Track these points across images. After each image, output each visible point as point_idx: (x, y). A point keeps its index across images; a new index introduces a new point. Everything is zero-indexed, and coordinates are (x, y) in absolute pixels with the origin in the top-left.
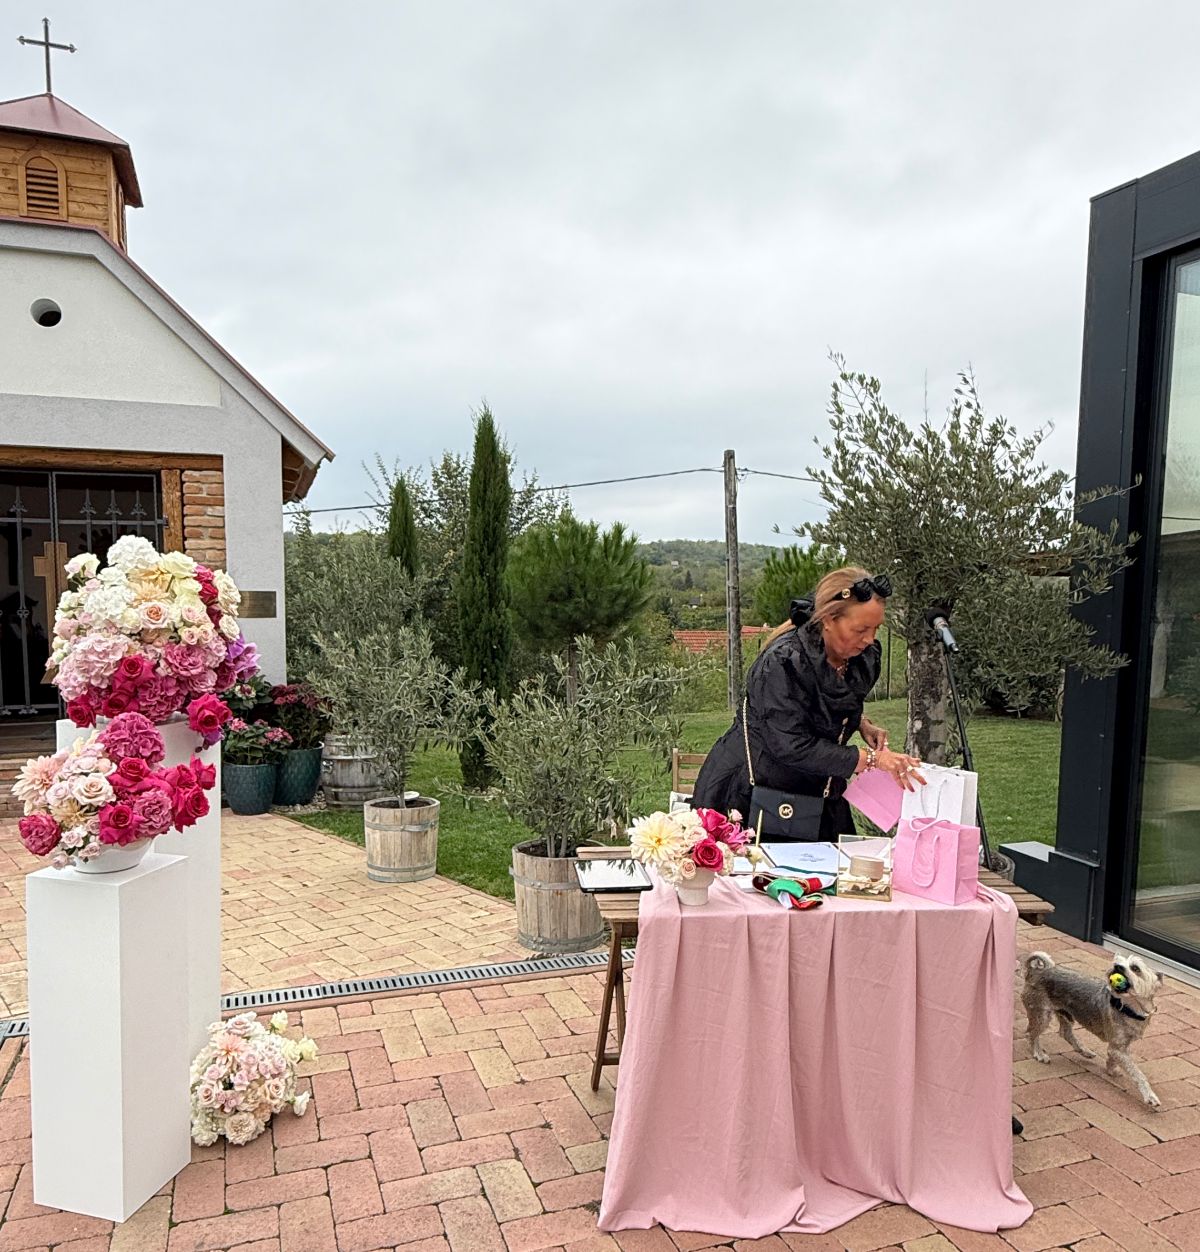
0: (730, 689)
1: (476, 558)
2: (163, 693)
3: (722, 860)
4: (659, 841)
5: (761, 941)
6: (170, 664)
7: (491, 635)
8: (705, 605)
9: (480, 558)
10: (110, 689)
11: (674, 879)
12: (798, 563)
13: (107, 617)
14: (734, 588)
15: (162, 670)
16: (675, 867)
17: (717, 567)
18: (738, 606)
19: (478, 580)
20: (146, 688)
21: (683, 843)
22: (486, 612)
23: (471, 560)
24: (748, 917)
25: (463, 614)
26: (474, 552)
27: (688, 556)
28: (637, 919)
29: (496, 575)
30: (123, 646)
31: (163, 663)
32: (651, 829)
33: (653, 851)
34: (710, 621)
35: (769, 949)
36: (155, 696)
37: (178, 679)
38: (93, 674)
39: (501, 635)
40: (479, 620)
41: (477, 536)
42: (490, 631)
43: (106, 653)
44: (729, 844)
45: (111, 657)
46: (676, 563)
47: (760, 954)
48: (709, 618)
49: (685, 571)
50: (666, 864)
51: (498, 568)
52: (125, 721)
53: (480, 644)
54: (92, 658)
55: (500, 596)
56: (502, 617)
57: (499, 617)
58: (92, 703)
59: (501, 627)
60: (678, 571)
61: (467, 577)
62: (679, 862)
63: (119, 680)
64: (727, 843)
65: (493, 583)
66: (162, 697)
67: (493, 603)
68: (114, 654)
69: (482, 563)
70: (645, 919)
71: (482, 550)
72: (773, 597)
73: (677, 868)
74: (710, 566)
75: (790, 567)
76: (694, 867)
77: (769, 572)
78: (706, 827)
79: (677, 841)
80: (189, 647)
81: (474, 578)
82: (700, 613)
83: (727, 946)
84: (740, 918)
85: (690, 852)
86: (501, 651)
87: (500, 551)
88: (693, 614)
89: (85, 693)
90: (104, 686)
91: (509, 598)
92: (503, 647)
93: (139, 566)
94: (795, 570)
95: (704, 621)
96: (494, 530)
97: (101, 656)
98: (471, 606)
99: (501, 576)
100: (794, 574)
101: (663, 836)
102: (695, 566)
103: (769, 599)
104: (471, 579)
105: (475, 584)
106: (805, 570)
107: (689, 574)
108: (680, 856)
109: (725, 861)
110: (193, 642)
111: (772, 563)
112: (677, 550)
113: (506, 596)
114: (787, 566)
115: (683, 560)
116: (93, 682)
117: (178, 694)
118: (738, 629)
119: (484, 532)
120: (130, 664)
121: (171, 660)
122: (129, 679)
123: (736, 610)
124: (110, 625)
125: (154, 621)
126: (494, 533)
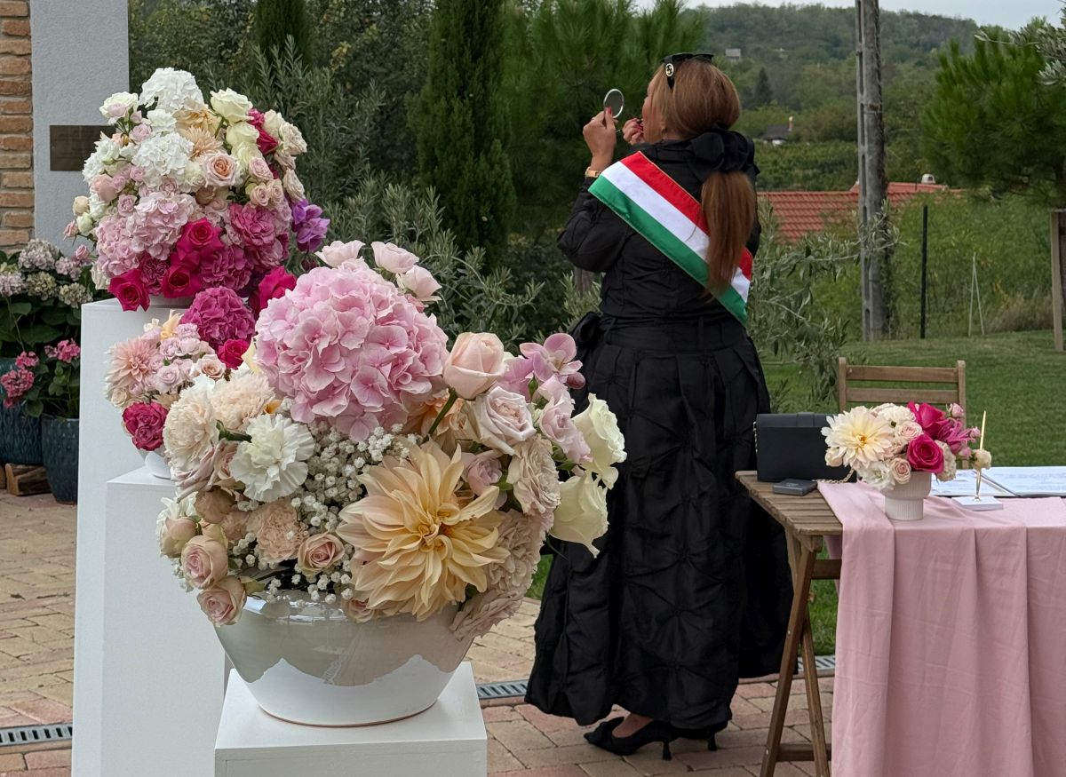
0: (867, 304)
1: (451, 67)
2: (231, 267)
3: (942, 461)
4: (863, 439)
5: (991, 562)
6: (238, 231)
7: (478, 199)
8: (798, 139)
9: (458, 68)
10: (168, 262)
11: (884, 484)
12: (1000, 64)
13: (168, 172)
14: (873, 108)
15: (231, 238)
16: (887, 469)
17: (822, 60)
18: (882, 142)
19: (456, 104)
20: (211, 261)
21: (894, 440)
22: (470, 158)
23: (443, 69)
24: (976, 531)
25: (427, 163)
26: (448, 55)
27: (761, 38)
28: (842, 532)
29: (486, 96)
30: (186, 209)
31: (229, 229)
32: (853, 425)
33: (857, 450)
34: (810, 172)
35: (1002, 572)
36: (221, 270)
37: (245, 249)
38: (155, 242)
39: (495, 199)
40: (457, 172)
41: (453, 31)
42: (477, 191)
43: (171, 217)
44: (950, 444)
45: (177, 221)
46: (737, 52)
47: (991, 577)
48: (805, 165)
49: (756, 70)
50: (875, 466)
51: (490, 84)
52: (216, 297)
53: (460, 213)
54: (157, 222)
55: (494, 132)
56: (497, 167)
57: (492, 167)
58: (145, 280)
59: (495, 185)
60: (743, 68)
61: (437, 99)
62: (890, 463)
63: (184, 250)
64: (947, 442)
65: (481, 112)
66: (230, 271)
67: (481, 145)
68: (179, 218)
69: (462, 77)
70: (851, 532)
71: (461, 54)
72: (956, 127)
73: (888, 470)
74: (806, 57)
75: (985, 69)
76: (909, 469)
77: (949, 81)
78: (920, 421)
79: (887, 438)
80: (260, 209)
81: (448, 101)
82: (789, 155)
83: (949, 567)
84: (964, 533)
85: (902, 452)
86: (494, 226)
87: (491, 57)
88: (776, 157)
89: (136, 266)
90: (163, 258)
91: (507, 135)
92: (497, 219)
93: (186, 106)
94: (995, 76)
95: (797, 172)
96: (483, 19)
97: (166, 220)
98: (443, 150)
99: (495, 97)
100: (994, 84)
101: (868, 434)
102: (776, 59)
103: (946, 129)
104: (443, 102)
105: (450, 110)
106: (1015, 76)
107: (763, 77)
108: (892, 455)
109: (946, 463)
110: (264, 203)
111: (951, 64)
112: (739, 26)
113: (503, 132)
114: (979, 67)
115: (751, 47)
116: (152, 253)
117: (247, 268)
118: (882, 188)
119: (466, 23)
120: (197, 231)
121: (239, 226)
122: (195, 248)
123: (876, 149)
124: (168, 182)
125: (223, 178)
126: (482, 24)
